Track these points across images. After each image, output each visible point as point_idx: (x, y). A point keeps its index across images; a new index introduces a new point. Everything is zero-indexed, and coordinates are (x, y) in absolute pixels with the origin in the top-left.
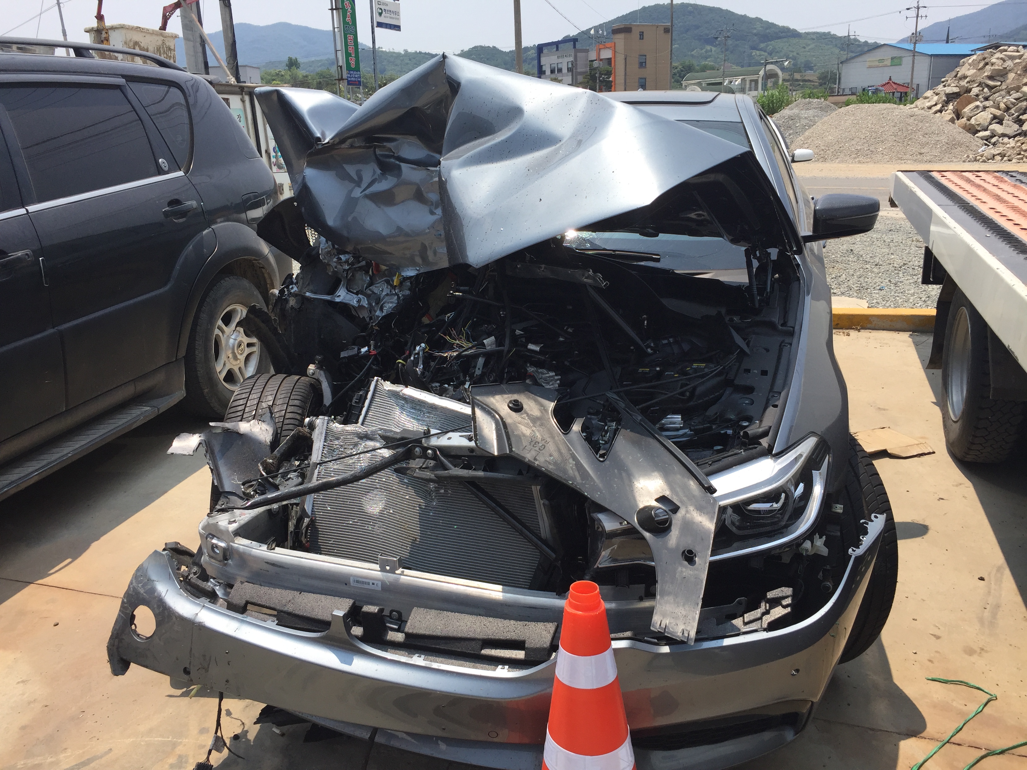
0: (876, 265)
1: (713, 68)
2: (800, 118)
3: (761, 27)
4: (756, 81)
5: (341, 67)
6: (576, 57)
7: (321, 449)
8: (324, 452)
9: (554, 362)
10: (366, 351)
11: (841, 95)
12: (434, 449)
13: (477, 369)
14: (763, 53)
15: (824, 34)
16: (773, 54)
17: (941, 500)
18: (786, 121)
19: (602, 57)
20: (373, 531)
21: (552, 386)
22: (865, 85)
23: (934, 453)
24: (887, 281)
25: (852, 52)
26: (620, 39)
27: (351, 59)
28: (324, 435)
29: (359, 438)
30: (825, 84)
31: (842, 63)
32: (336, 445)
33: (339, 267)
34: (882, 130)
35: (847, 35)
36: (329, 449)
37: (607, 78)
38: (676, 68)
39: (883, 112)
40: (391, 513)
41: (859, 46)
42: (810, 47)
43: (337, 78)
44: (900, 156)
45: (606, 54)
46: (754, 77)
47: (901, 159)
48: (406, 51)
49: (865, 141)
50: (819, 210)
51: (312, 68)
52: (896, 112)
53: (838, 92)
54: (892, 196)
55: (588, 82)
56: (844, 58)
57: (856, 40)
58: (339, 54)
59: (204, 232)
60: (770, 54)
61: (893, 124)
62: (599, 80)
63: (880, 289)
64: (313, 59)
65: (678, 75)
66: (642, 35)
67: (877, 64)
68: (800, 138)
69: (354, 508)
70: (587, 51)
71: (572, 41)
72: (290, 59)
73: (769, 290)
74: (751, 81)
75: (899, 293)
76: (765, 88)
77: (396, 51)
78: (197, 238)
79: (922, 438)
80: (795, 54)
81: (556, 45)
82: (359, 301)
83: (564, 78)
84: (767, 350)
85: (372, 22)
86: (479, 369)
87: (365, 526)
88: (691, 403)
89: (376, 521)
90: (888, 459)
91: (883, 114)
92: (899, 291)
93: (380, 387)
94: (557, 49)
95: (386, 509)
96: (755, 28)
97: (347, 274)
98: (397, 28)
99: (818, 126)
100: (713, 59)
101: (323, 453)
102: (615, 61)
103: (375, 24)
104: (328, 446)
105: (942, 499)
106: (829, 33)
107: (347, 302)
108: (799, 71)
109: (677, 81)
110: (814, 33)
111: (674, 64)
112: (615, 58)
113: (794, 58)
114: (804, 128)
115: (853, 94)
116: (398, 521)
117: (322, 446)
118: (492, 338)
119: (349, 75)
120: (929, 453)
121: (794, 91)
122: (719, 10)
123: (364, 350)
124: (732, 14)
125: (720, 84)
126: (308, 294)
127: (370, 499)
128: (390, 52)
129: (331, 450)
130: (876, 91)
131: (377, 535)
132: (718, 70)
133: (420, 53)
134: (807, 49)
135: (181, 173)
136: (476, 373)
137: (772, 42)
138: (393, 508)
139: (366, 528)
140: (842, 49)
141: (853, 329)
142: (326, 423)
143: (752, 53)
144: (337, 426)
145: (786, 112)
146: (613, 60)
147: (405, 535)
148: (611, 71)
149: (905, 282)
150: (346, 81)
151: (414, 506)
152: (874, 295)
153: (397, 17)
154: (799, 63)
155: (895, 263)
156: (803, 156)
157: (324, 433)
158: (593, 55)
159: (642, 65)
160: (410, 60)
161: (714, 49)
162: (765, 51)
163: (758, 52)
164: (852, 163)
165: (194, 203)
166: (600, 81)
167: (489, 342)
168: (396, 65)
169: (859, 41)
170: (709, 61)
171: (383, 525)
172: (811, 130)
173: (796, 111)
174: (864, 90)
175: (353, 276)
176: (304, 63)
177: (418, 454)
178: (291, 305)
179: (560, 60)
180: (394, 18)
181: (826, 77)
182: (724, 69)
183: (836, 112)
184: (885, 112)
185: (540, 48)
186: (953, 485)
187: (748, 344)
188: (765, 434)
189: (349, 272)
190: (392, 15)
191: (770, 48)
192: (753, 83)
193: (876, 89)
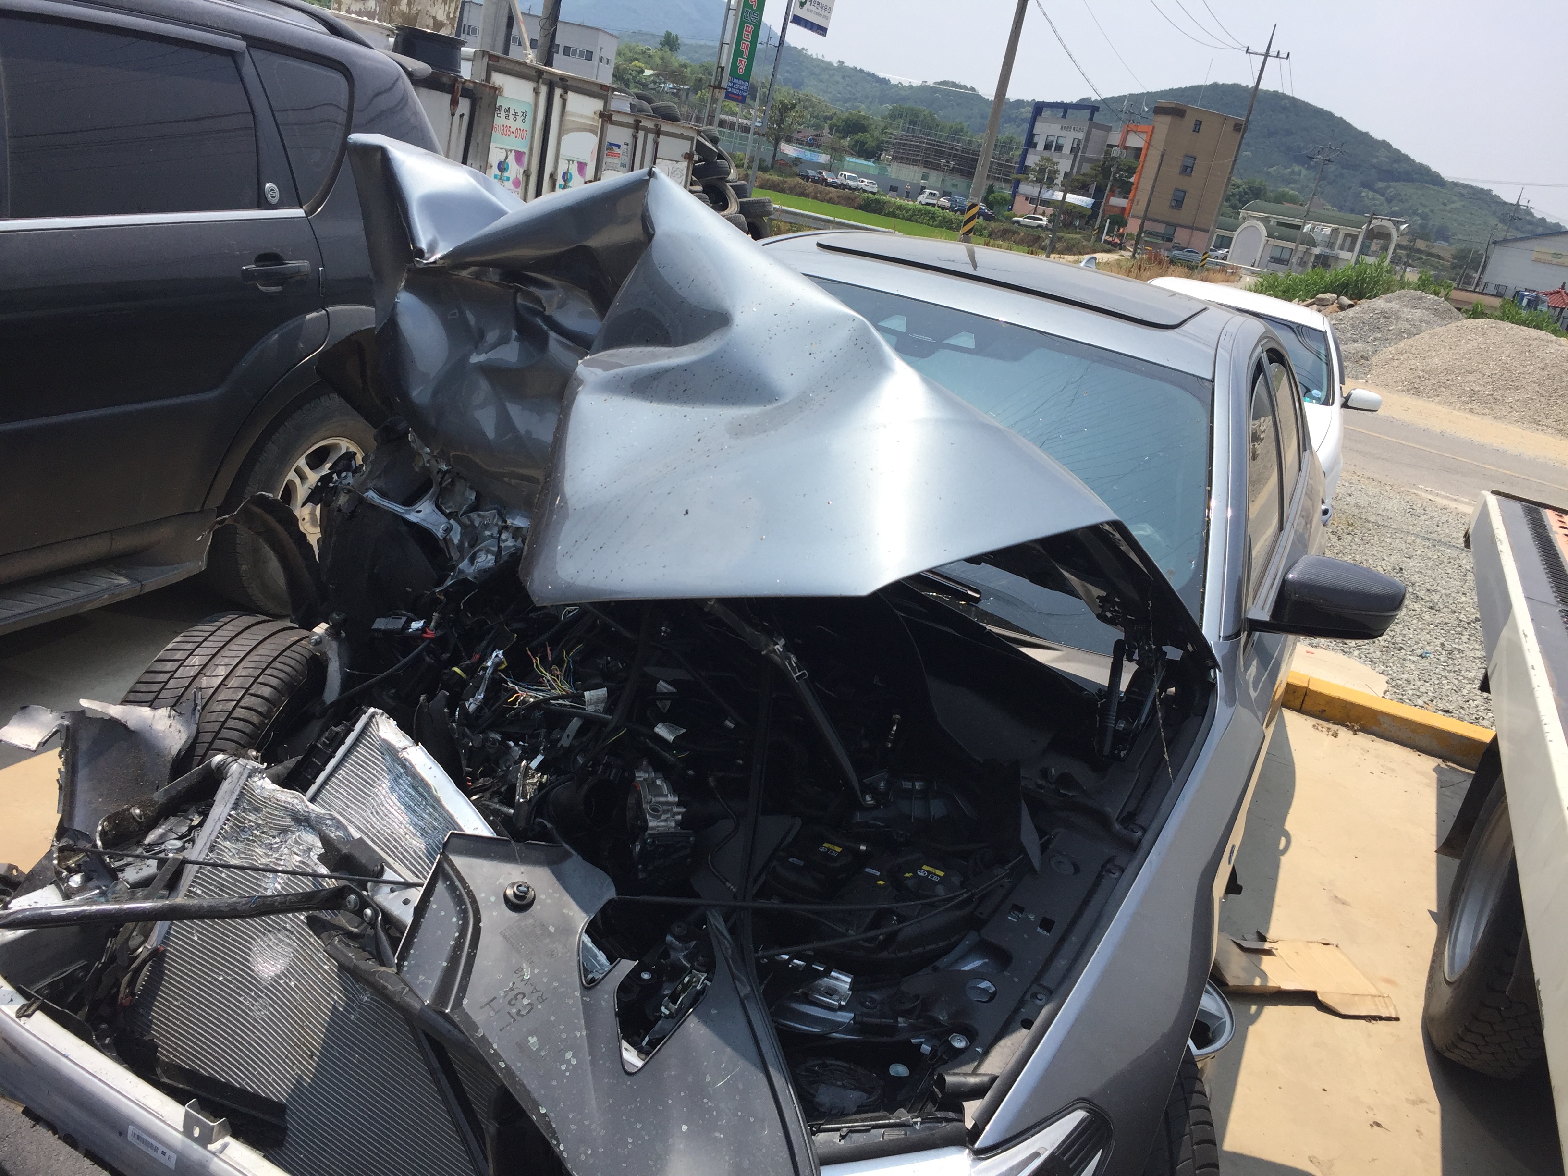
0: (1431, 608)
1: (1293, 200)
2: (1398, 318)
3: (1387, 157)
4: (1354, 238)
5: (723, 69)
6: (1088, 135)
7: (223, 820)
8: (226, 827)
9: (691, 772)
10: (418, 630)
11: (1479, 293)
12: (378, 909)
13: (565, 735)
14: (1378, 196)
15: (1482, 191)
16: (1393, 203)
17: (1376, 1127)
18: (1375, 317)
19: (1127, 145)
20: (250, 1010)
21: (663, 824)
22: (1521, 287)
23: (1397, 1019)
24: (1438, 642)
25: (1517, 229)
26: (1163, 123)
27: (741, 61)
28: (235, 797)
29: (293, 820)
30: (1461, 267)
31: (1495, 243)
32: (250, 821)
33: (433, 462)
34: (1522, 369)
35: (1515, 202)
36: (235, 825)
37: (1126, 177)
38: (1238, 187)
39: (1530, 342)
40: (290, 987)
41: (1530, 223)
42: (1453, 206)
43: (712, 84)
44: (1538, 418)
45: (1135, 141)
46: (1353, 231)
47: (1538, 423)
48: (841, 63)
49: (1490, 380)
50: (1293, 583)
51: (697, 55)
52: (1552, 348)
53: (1477, 285)
54: (1470, 532)
55: (1096, 176)
56: (1500, 236)
57: (1528, 212)
58: (726, 47)
59: (308, 317)
60: (1389, 201)
61: (1541, 365)
62: (1114, 176)
63: (1421, 656)
64: (702, 42)
65: (1238, 197)
66: (1198, 125)
67: (1550, 259)
68: (1390, 349)
69: (236, 953)
70: (1109, 129)
71: (1089, 108)
72: (668, 35)
73: (1142, 721)
74: (1347, 235)
75: (1450, 671)
76: (1364, 251)
77: (827, 59)
78: (291, 324)
79: (1388, 981)
80: (1427, 210)
81: (1064, 108)
82: (448, 530)
83: (1061, 161)
84: (1077, 870)
85: (787, 14)
86: (568, 736)
87: (241, 996)
88: (884, 955)
89: (262, 992)
90: (1314, 1008)
91: (1530, 345)
92: (1451, 668)
93: (373, 729)
94: (1064, 116)
95: (286, 976)
96: (1377, 157)
97: (442, 478)
98: (822, 30)
99: (1423, 338)
100: (1299, 186)
101: (222, 828)
102: (1146, 155)
103: (790, 18)
104: (236, 819)
105: (1379, 1125)
106: (1489, 191)
107: (429, 526)
108: (1425, 237)
109: (1234, 207)
110: (1466, 186)
111: (1236, 180)
112: (1148, 149)
113: (1424, 217)
114: (1400, 335)
115: (1499, 295)
116: (296, 1007)
117: (224, 815)
118: (603, 692)
119: (731, 84)
120: (1389, 1019)
121: (1410, 265)
122: (1330, 115)
123: (416, 625)
124: (1348, 126)
125: (1298, 227)
126: (371, 495)
127: (269, 946)
128: (817, 60)
129: (239, 827)
130: (1534, 303)
131: (255, 1020)
132: (1301, 205)
133: (861, 71)
134: (1448, 208)
135: (299, 212)
136: (562, 742)
137: (1398, 184)
138: (297, 979)
139: (241, 999)
140: (1503, 221)
141: (1347, 726)
142: (245, 775)
143: (1360, 193)
144: (265, 786)
145: (1380, 303)
146: (1143, 152)
147: (299, 1039)
148: (1135, 168)
149: (1469, 653)
150: (723, 92)
151: (331, 991)
152: (1407, 663)
153: (826, 14)
154: (1430, 226)
155: (1463, 612)
156: (1366, 401)
157: (237, 793)
158: (1115, 138)
159: (1186, 170)
160: (843, 78)
161: (1304, 172)
162: (1383, 195)
163: (1371, 194)
164: (1460, 409)
165: (303, 264)
166: (1115, 179)
167: (594, 697)
168: (821, 81)
169: (1532, 214)
170: (1292, 189)
171: (271, 1005)
172: (1410, 341)
173: (1395, 305)
174: (1518, 292)
175: (452, 483)
176: (686, 45)
177: (351, 906)
178: (339, 503)
179: (1064, 133)
180: (820, 15)
181: (1465, 257)
182: (1309, 208)
183: (1459, 324)
184: (1534, 343)
185: (1039, 108)
186: (1407, 1100)
187: (1044, 848)
188: (977, 1092)
189: (447, 475)
190: (820, 11)
191: (1391, 192)
192: (1349, 240)
193: (1537, 298)
